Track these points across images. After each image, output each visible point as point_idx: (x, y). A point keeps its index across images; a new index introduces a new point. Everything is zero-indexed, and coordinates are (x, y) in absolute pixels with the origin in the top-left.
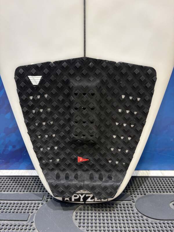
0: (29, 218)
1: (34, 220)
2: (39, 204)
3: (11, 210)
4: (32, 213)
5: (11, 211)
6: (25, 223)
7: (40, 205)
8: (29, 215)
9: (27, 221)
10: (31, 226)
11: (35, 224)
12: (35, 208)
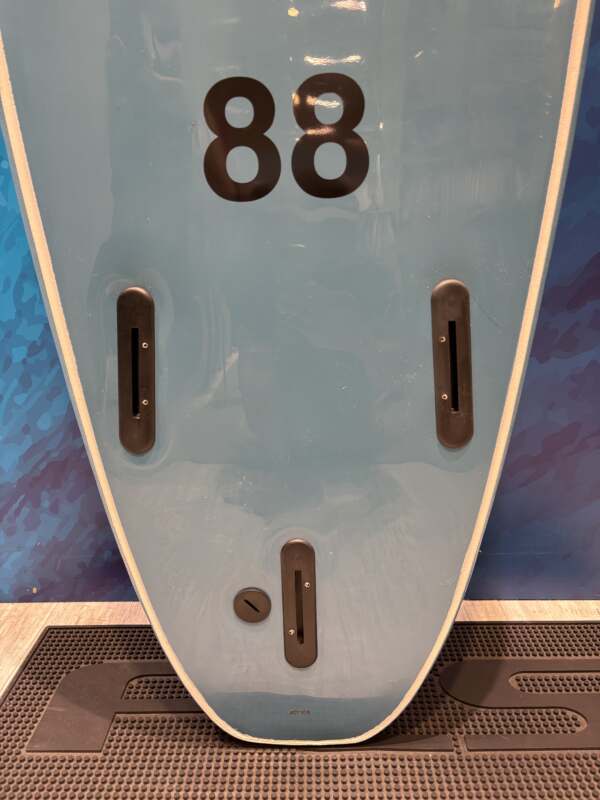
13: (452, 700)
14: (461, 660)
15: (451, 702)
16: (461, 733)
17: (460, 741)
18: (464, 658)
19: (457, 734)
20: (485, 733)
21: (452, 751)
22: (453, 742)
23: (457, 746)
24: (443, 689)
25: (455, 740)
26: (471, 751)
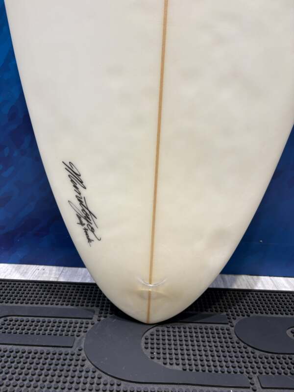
2: (87, 324)
4: (78, 336)
5: (46, 332)
6: (69, 350)
7: (90, 326)
8: (75, 339)
9: (71, 347)
10: (79, 355)
11: (85, 352)
12: (82, 329)
13: (246, 346)
14: (249, 316)
15: (246, 348)
16: (255, 373)
17: (255, 380)
18: (251, 315)
19: (252, 374)
20: (274, 374)
21: (249, 388)
22: (250, 380)
23: (253, 384)
24: (237, 337)
25: (251, 379)
26: (263, 388)
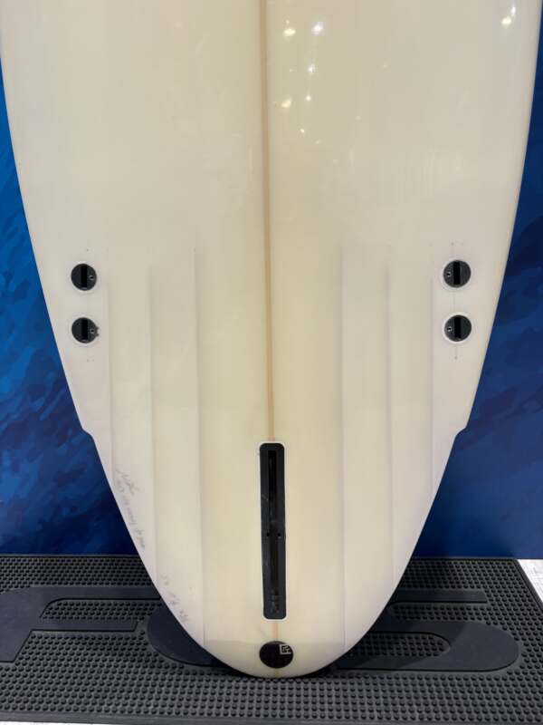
0: (137, 628)
1: (145, 630)
2: (153, 605)
3: (105, 614)
4: (141, 619)
5: (106, 616)
6: (130, 635)
7: (156, 607)
8: (137, 623)
9: (133, 631)
10: (141, 639)
11: (149, 636)
12: (146, 612)
